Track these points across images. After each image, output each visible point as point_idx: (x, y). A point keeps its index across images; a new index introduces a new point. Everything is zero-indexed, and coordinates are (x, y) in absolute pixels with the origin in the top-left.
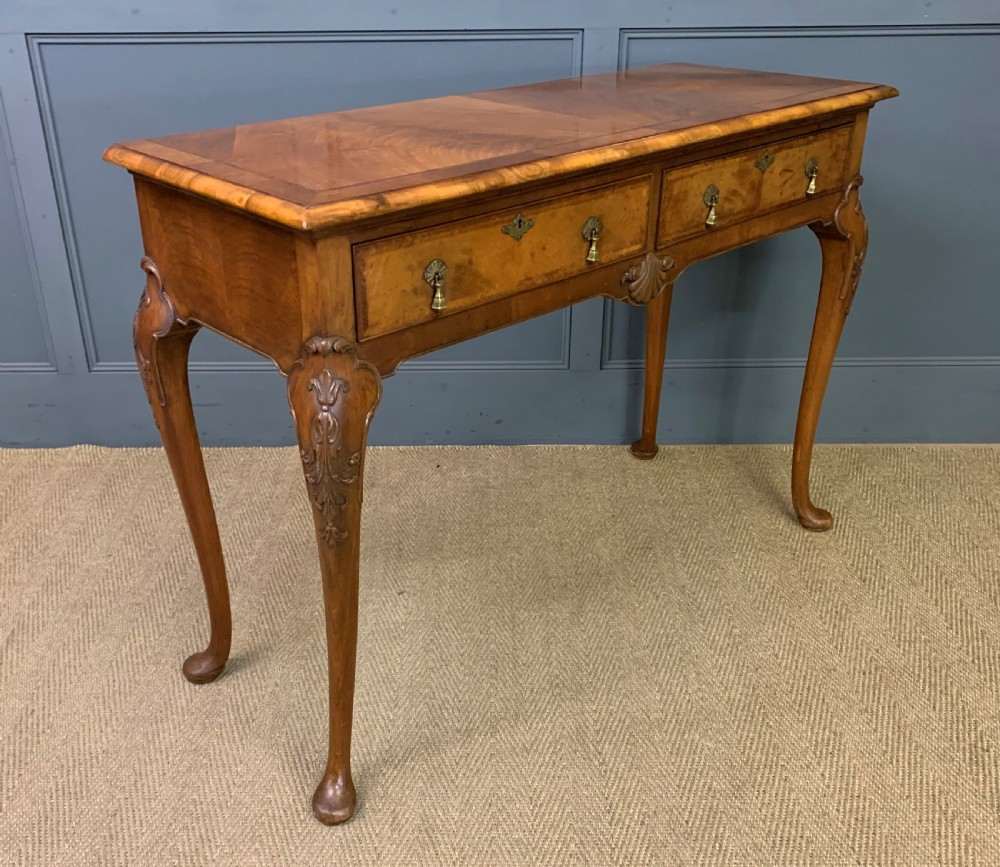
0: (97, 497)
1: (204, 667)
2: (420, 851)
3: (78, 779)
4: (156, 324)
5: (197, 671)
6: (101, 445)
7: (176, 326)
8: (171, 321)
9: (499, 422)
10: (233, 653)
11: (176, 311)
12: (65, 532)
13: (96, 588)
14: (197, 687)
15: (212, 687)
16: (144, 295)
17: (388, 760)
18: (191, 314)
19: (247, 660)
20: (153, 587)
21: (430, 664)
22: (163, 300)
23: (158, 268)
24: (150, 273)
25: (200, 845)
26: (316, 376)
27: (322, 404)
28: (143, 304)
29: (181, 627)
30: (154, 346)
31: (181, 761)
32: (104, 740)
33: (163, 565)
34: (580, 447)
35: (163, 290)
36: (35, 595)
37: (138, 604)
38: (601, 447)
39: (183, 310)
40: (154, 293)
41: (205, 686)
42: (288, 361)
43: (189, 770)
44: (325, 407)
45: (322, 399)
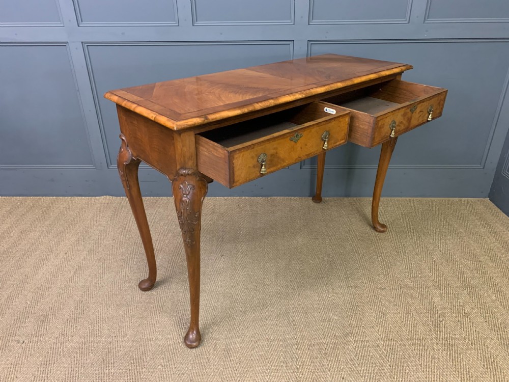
0: (110, 216)
1: (146, 285)
2: (224, 359)
3: (97, 328)
4: (125, 160)
5: (143, 287)
6: (113, 196)
7: (133, 160)
8: (130, 159)
9: (262, 188)
10: (158, 279)
11: (132, 155)
12: (97, 230)
13: (108, 252)
14: (144, 292)
15: (149, 293)
16: (121, 148)
17: (214, 322)
18: (137, 156)
19: (163, 282)
20: (129, 252)
21: (232, 284)
22: (128, 150)
23: (125, 138)
24: (123, 140)
25: (142, 355)
26: (182, 184)
27: (184, 194)
28: (120, 152)
29: (139, 269)
30: (125, 167)
31: (136, 322)
32: (108, 313)
33: (133, 244)
34: (293, 198)
35: (128, 146)
36: (85, 255)
37: (123, 259)
38: (300, 198)
39: (135, 154)
40: (124, 147)
41: (147, 292)
42: (172, 177)
43: (139, 326)
44: (185, 196)
45: (184, 192)
